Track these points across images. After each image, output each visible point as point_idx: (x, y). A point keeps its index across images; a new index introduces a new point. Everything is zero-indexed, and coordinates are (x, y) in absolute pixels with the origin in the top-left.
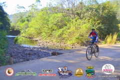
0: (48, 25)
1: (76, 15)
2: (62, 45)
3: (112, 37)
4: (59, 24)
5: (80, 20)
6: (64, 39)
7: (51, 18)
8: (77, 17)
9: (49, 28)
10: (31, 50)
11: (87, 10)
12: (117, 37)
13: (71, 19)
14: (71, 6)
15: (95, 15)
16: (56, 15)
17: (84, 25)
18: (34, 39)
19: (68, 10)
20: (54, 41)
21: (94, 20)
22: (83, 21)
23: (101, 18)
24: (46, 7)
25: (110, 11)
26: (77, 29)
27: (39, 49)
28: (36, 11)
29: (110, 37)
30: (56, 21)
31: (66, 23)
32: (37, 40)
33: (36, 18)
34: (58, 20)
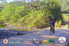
0: (14, 14)
1: (34, 8)
2: (24, 28)
3: (58, 23)
4: (22, 13)
5: (36, 11)
6: (25, 24)
7: (17, 9)
8: (35, 9)
9: (15, 16)
10: (2, 32)
11: (42, 4)
12: (61, 23)
13: (31, 10)
14: (30, 1)
15: (46, 8)
16: (20, 7)
17: (39, 14)
18: (4, 24)
19: (29, 4)
20: (19, 26)
21: (46, 11)
22: (39, 12)
23: (51, 10)
24: (13, 1)
25: (56, 5)
26: (34, 17)
27: (8, 31)
28: (6, 4)
29: (57, 22)
30: (20, 11)
31: (27, 13)
32: (7, 25)
33: (5, 9)
34: (21, 11)
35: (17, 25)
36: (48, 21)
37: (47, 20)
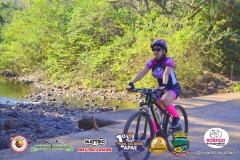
0: (65, 34)
1: (151, 4)
2: (110, 95)
4: (101, 30)
5: (164, 19)
6: (114, 77)
7: (77, 11)
9: (68, 44)
10: (14, 115)
17: (177, 35)
18: (21, 79)
20: (84, 85)
21: (209, 18)
30: (90, 19)
31: (123, 26)
32: (32, 82)
33: (24, 12)
34: (95, 19)
35: (78, 83)
36: (219, 65)
37: (212, 60)
